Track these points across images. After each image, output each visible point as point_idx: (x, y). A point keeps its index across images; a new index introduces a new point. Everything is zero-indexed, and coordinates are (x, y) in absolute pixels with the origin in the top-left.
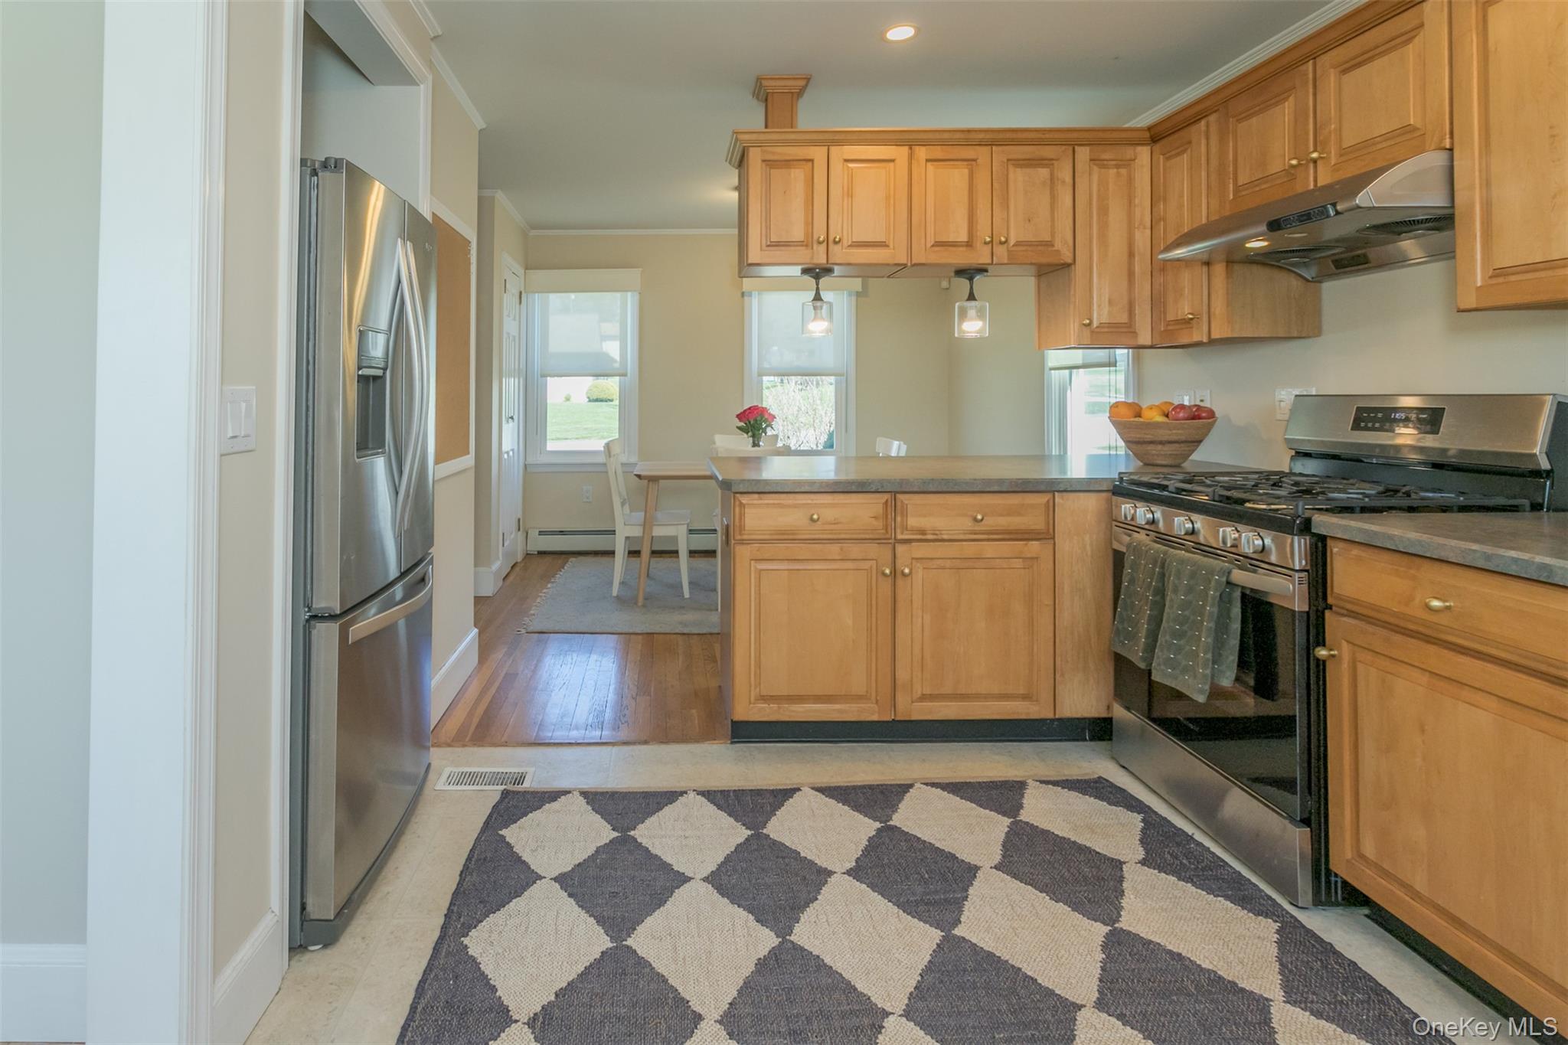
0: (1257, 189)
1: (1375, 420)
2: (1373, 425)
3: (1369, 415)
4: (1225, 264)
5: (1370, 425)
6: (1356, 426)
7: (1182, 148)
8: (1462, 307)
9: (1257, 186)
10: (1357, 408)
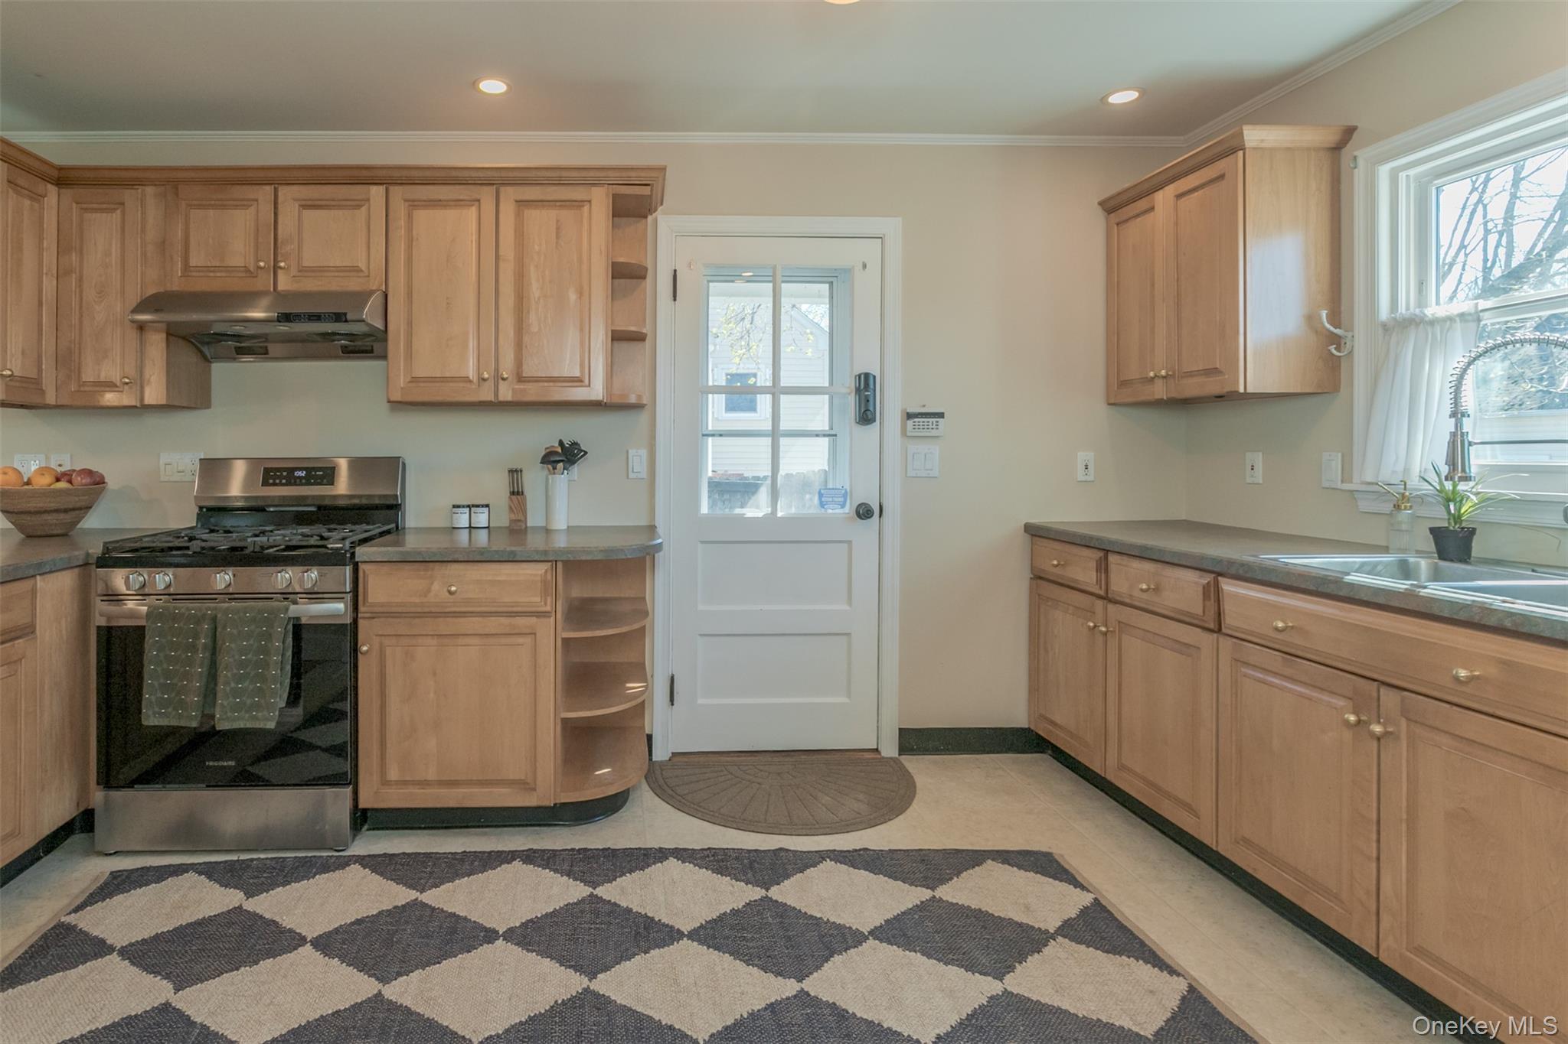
0: (212, 274)
1: (281, 477)
2: (281, 481)
3: (282, 474)
4: (164, 335)
5: (278, 481)
6: (265, 483)
7: (112, 206)
8: (392, 399)
9: (211, 272)
10: (265, 469)
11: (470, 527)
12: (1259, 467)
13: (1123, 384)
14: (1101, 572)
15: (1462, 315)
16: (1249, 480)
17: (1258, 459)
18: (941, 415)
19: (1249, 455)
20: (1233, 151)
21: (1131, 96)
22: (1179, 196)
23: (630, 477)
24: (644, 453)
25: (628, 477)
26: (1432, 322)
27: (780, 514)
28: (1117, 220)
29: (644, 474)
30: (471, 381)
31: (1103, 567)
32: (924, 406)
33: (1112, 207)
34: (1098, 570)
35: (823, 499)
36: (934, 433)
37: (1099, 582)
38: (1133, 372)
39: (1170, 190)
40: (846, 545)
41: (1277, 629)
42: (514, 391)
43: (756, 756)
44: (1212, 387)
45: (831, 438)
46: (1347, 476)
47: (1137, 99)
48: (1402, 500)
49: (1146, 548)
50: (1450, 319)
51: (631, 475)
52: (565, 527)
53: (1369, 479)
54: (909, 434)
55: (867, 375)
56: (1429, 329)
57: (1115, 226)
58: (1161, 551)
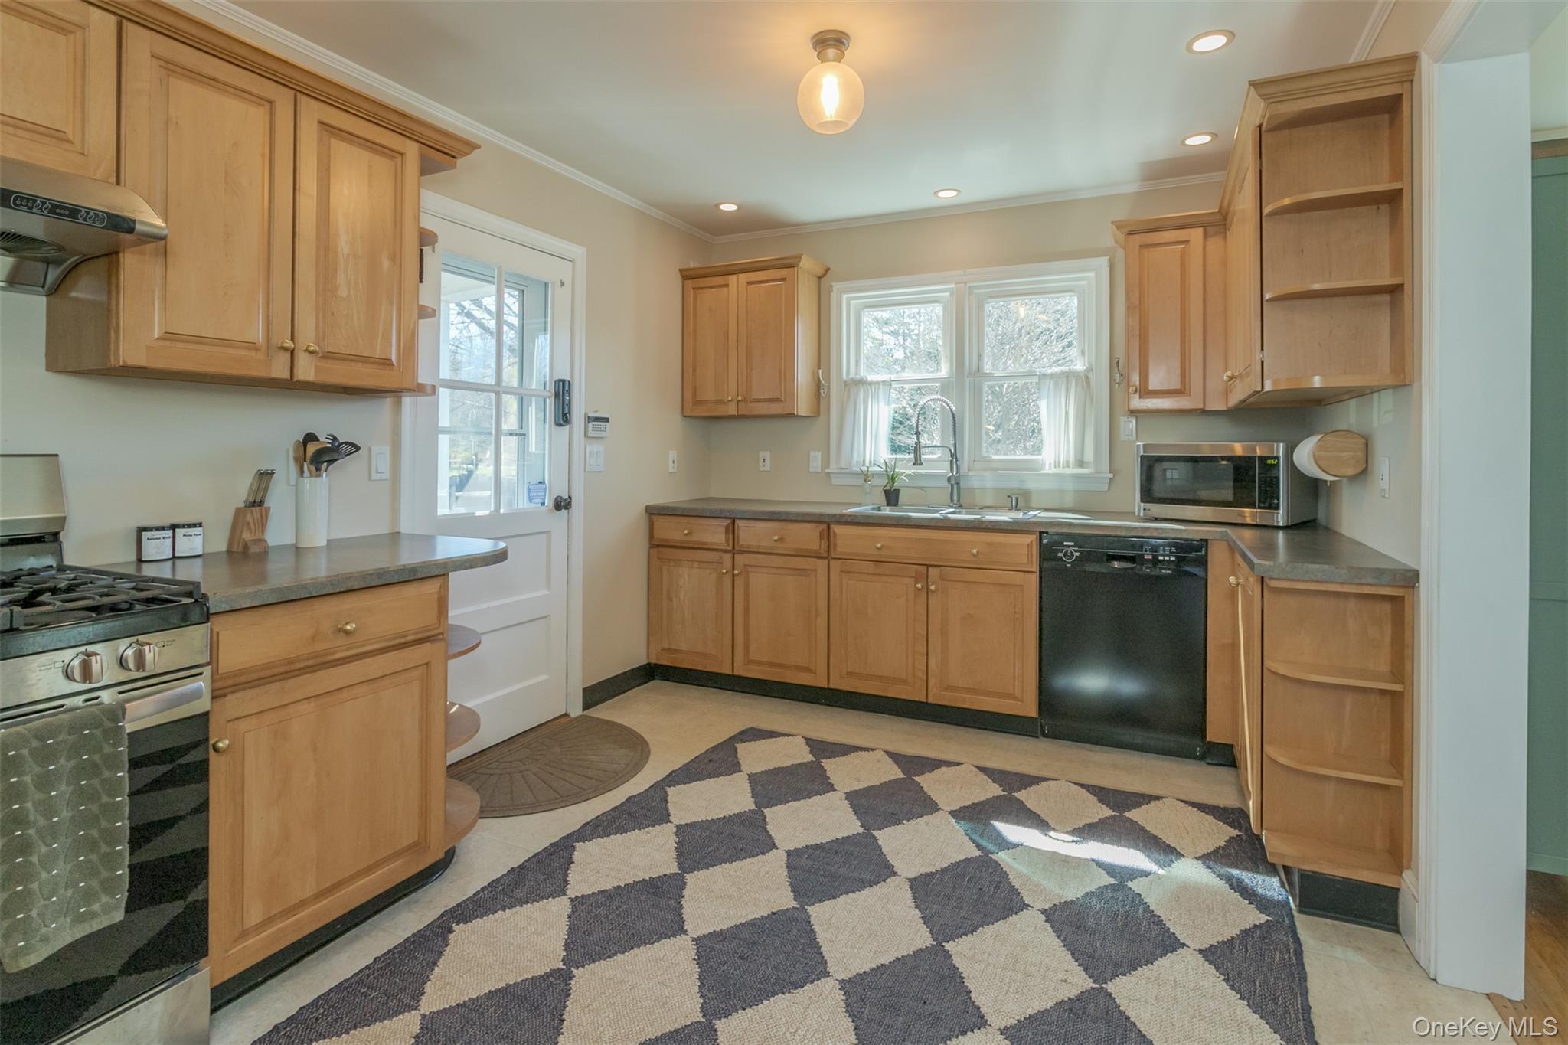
11: (174, 557)
12: (768, 461)
13: (698, 403)
14: (729, 534)
15: (884, 382)
16: (761, 469)
17: (767, 455)
18: (607, 420)
19: (761, 453)
20: (792, 266)
21: (734, 208)
22: (750, 283)
23: (373, 478)
24: (387, 450)
25: (370, 479)
26: (870, 384)
27: (502, 511)
28: (694, 286)
29: (387, 475)
30: (257, 350)
31: (732, 530)
32: (596, 412)
33: (687, 276)
34: (727, 531)
35: (531, 495)
36: (603, 434)
37: (727, 541)
38: (709, 394)
39: (743, 278)
40: (545, 535)
41: (878, 549)
42: (318, 370)
43: (485, 755)
44: (775, 409)
45: (521, 437)
46: (826, 462)
47: (736, 210)
48: (866, 476)
49: (774, 513)
50: (878, 383)
51: (374, 476)
52: (324, 543)
53: (843, 466)
54: (590, 435)
55: (564, 381)
56: (869, 386)
57: (692, 291)
58: (787, 513)
